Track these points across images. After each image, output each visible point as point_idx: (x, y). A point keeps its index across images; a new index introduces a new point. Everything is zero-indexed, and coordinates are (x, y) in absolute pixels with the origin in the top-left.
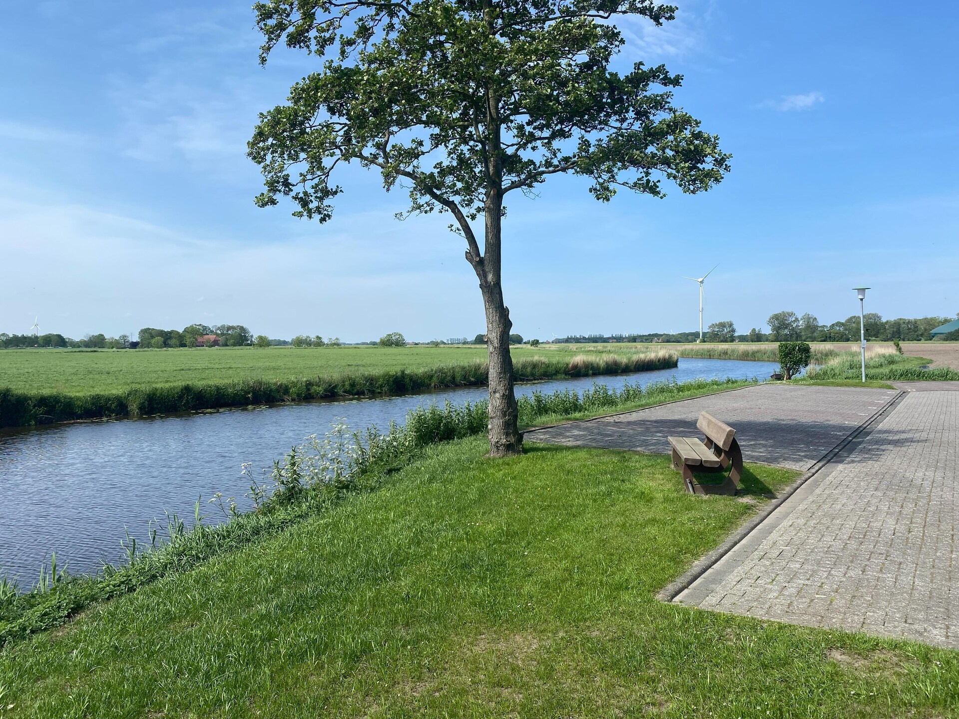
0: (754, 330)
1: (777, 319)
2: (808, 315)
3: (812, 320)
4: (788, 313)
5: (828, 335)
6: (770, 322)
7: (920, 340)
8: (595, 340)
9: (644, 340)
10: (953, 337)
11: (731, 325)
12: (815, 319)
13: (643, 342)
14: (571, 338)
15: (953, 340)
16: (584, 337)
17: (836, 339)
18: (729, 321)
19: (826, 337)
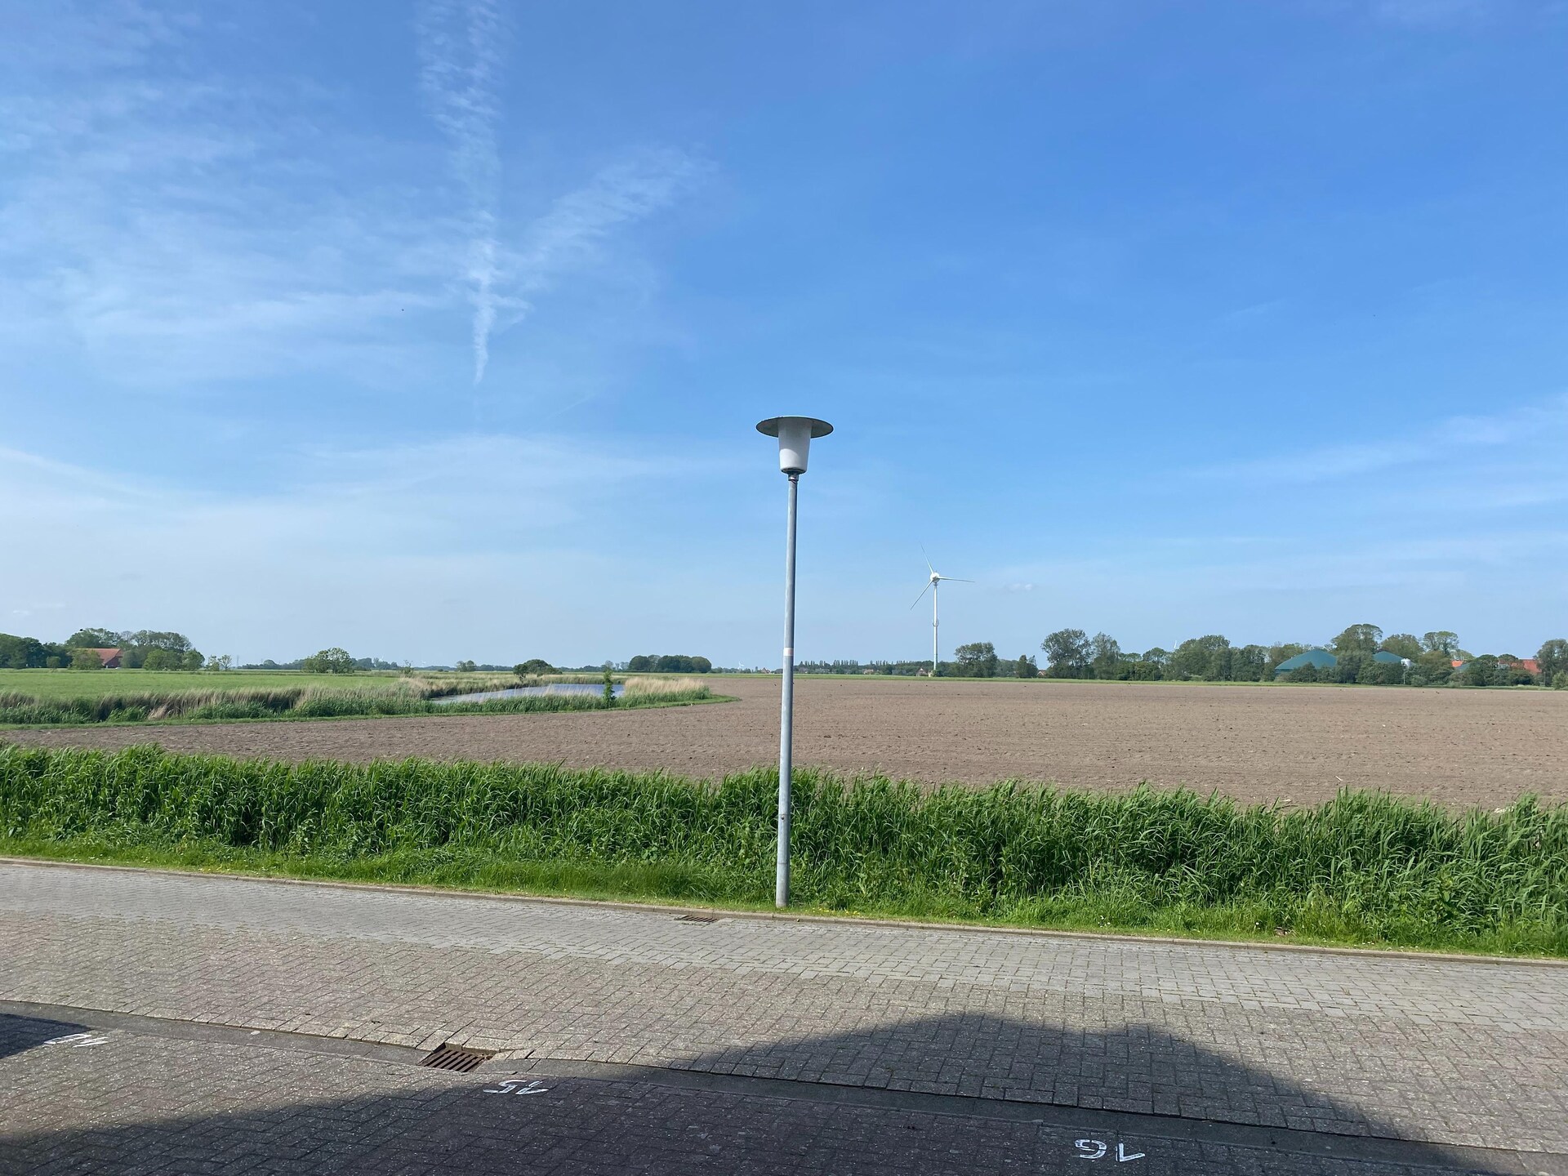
0: (1024, 657)
1: (1058, 641)
2: (1104, 636)
3: (1109, 646)
4: (1075, 633)
5: (1131, 670)
6: (1046, 646)
7: (1258, 680)
8: (840, 669)
9: (905, 672)
10: (1302, 677)
11: (990, 648)
12: (1115, 642)
13: (902, 674)
14: (806, 666)
15: (1300, 680)
16: (826, 664)
17: (1142, 676)
18: (986, 642)
19: (1129, 672)
